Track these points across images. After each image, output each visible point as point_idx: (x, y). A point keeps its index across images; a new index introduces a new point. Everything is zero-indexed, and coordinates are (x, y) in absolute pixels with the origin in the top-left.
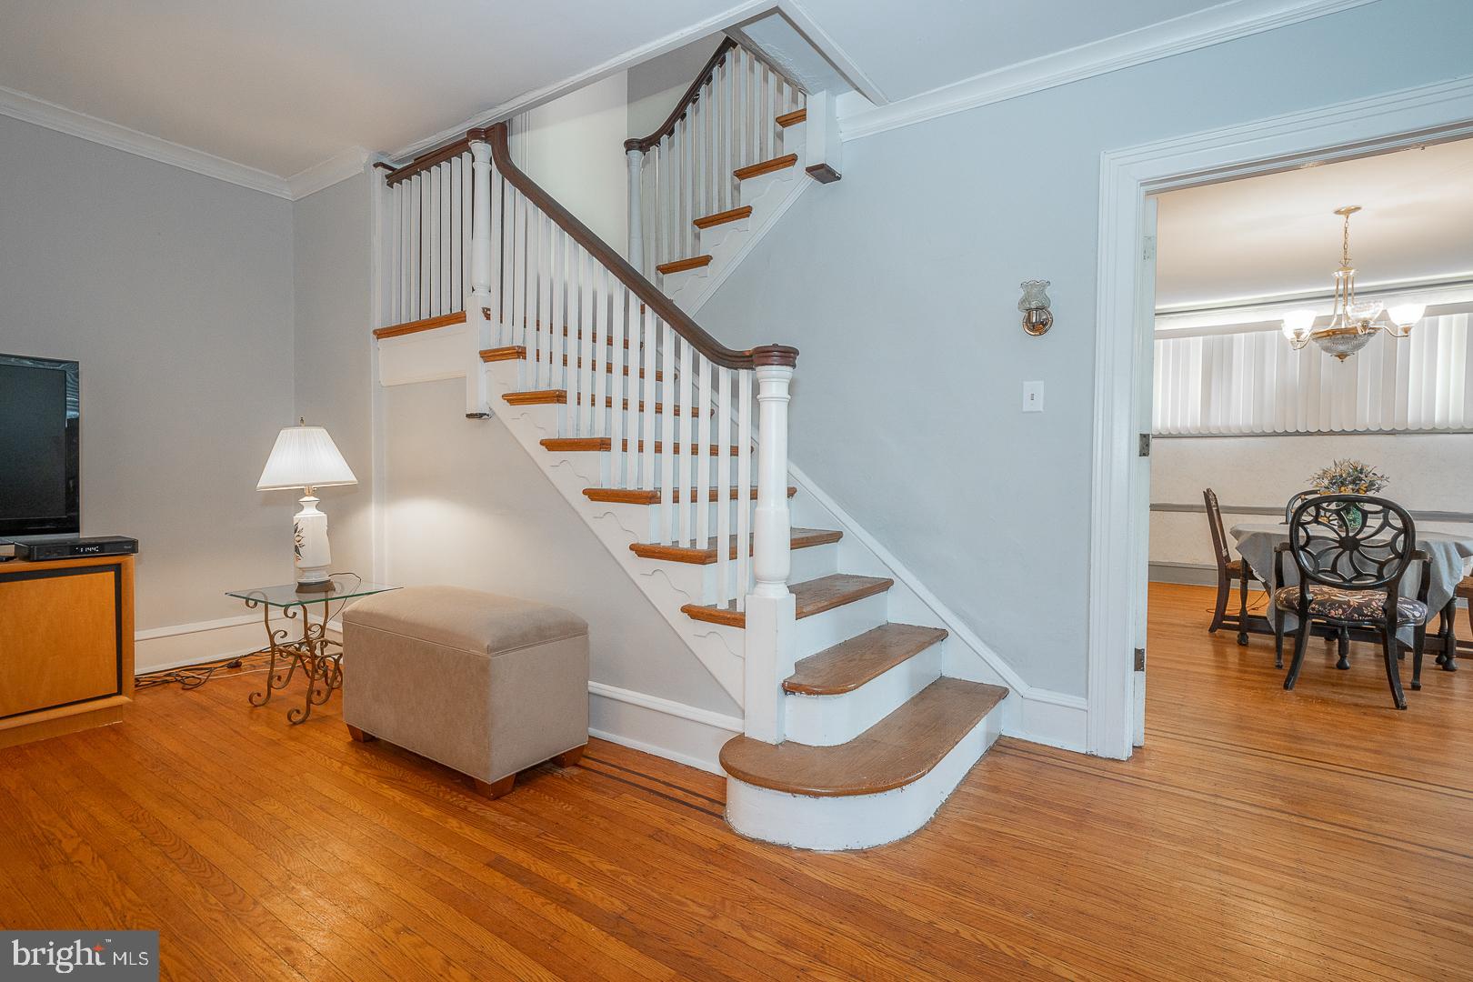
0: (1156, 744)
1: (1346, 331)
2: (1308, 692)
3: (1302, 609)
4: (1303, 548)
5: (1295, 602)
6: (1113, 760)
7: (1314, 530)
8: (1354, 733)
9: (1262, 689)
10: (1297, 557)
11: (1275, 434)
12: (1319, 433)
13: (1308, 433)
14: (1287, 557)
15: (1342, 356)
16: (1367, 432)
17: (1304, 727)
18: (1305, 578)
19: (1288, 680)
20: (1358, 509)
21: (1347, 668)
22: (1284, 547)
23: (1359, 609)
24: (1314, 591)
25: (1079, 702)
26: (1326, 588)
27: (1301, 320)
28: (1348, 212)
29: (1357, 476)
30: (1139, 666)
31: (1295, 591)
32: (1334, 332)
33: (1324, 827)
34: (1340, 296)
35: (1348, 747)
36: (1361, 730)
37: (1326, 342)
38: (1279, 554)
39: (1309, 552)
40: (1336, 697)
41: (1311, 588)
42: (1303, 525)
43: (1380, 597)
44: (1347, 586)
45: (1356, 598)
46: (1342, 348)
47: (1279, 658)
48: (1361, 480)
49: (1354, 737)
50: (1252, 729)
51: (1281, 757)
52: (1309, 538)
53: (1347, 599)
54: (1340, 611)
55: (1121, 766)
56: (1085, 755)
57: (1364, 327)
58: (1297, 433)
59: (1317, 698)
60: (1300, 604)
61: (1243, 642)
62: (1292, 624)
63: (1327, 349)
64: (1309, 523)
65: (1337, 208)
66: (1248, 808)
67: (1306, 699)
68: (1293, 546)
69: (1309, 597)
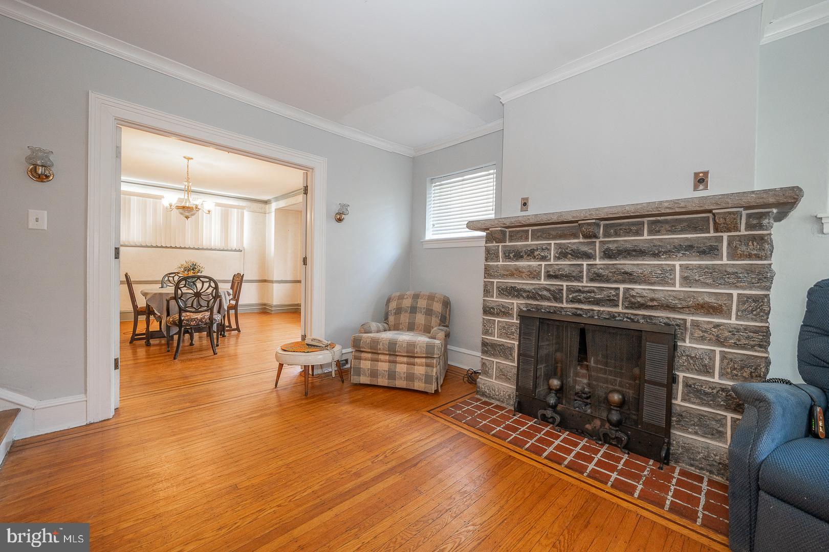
0: (125, 403)
1: (188, 208)
2: (182, 358)
3: (179, 323)
4: (180, 298)
5: (177, 322)
6: (105, 420)
7: (184, 290)
8: (204, 368)
9: (165, 363)
10: (177, 302)
11: (152, 247)
12: (171, 247)
13: (166, 247)
14: (173, 303)
15: (187, 217)
16: (189, 248)
17: (187, 372)
18: (181, 310)
19: (175, 355)
20: (201, 280)
21: (193, 345)
22: (172, 298)
23: (201, 320)
24: (185, 316)
25: (82, 397)
26: (188, 314)
27: (171, 198)
28: (189, 159)
29: (194, 267)
30: (116, 367)
31: (177, 316)
32: (184, 207)
33: (207, 405)
34: (186, 191)
35: (204, 374)
36: (205, 366)
37: (181, 210)
38: (168, 302)
39: (182, 299)
40: (194, 357)
41: (184, 314)
42: (180, 288)
43: (207, 314)
44: (197, 312)
45: (199, 316)
46: (187, 214)
47: (168, 347)
48: (196, 268)
49: (204, 370)
50: (167, 380)
51: (182, 387)
52: (182, 294)
53: (196, 317)
54: (195, 322)
55: (111, 421)
56: (87, 425)
57: (196, 208)
58: (162, 247)
59: (187, 359)
60: (178, 322)
61: (148, 344)
62: (175, 330)
63: (181, 214)
64: (182, 287)
65: (185, 155)
66: (178, 412)
67: (182, 361)
68: (175, 298)
69: (183, 318)
